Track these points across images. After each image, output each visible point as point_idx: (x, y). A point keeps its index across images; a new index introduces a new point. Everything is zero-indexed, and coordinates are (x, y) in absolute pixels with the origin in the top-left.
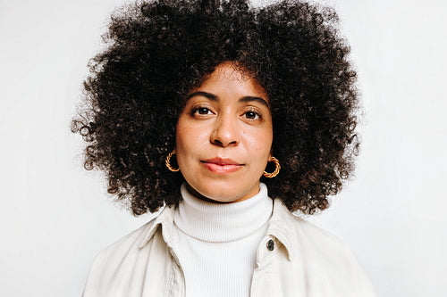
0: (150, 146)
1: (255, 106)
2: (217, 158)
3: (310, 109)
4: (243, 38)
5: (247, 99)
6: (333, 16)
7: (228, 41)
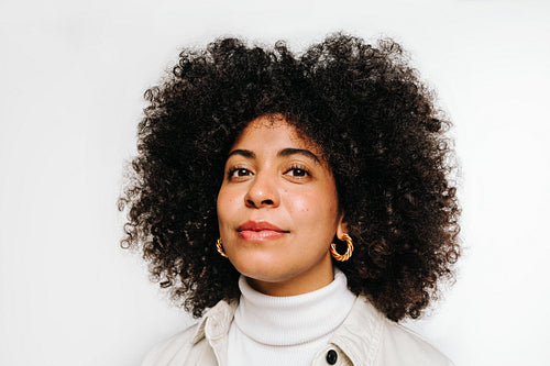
2: (250, 222)
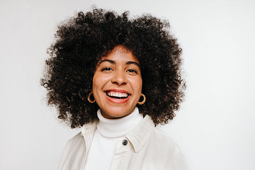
0: (81, 90)
1: (133, 67)
3: (160, 66)
4: (127, 33)
5: (129, 63)
6: (168, 25)
7: (120, 34)
